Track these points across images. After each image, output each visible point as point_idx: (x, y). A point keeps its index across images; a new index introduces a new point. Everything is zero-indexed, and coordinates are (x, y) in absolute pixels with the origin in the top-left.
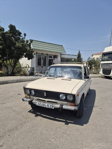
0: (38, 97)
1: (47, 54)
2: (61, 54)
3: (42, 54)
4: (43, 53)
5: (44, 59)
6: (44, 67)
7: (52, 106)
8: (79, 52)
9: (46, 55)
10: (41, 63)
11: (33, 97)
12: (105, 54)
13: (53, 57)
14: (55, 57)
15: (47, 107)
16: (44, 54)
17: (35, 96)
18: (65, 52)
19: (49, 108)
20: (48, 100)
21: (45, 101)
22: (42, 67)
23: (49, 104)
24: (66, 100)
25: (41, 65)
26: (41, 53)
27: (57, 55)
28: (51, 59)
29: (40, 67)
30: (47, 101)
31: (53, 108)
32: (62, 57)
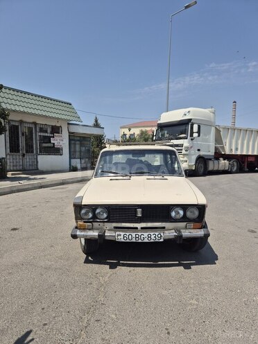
0: (117, 222)
1: (35, 124)
2: (69, 124)
3: (21, 122)
4: (24, 120)
5: (26, 136)
6: (28, 158)
7: (159, 236)
8: (96, 121)
9: (33, 126)
10: (18, 146)
11: (101, 224)
12: (162, 127)
13: (49, 130)
14: (56, 130)
15: (146, 240)
16: (26, 122)
17: (109, 220)
18: (79, 120)
19: (152, 241)
20: (144, 225)
21: (137, 228)
22: (24, 155)
23: (152, 234)
24: (184, 219)
25: (19, 152)
26: (18, 119)
27: (58, 125)
28: (46, 135)
29: (18, 156)
30: (142, 228)
31: (162, 240)
32: (71, 131)
